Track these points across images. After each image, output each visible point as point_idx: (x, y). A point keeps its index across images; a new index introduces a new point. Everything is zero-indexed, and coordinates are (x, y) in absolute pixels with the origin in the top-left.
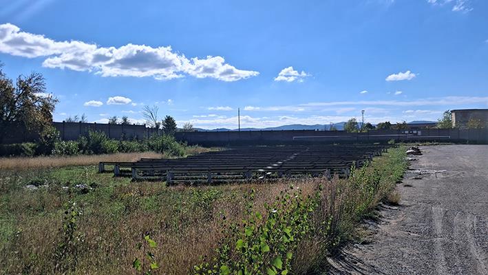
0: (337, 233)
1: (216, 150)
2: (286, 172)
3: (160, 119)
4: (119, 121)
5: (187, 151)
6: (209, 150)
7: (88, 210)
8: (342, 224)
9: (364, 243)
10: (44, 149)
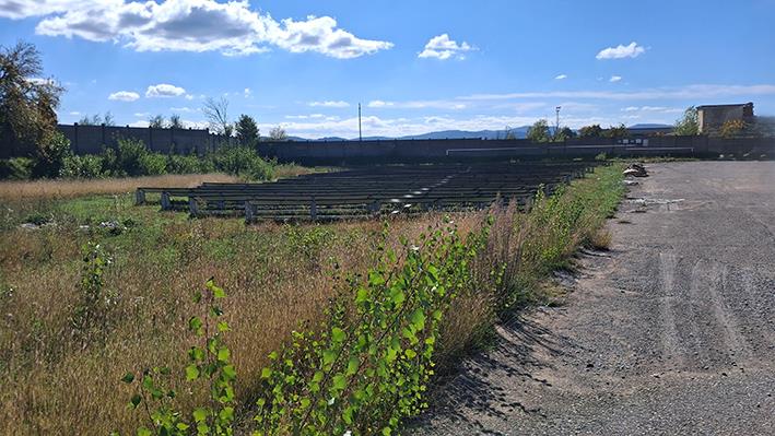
1: (325, 170)
2: (434, 202)
3: (233, 120)
4: (167, 124)
5: (277, 172)
6: (312, 171)
8: (520, 278)
9: (553, 305)
10: (47, 168)
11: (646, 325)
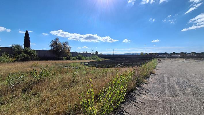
0: (138, 81)
1: (108, 59)
2: (125, 65)
3: (95, 52)
4: (85, 52)
5: (101, 60)
6: (106, 59)
7: (78, 73)
8: (140, 78)
9: (145, 83)
10: (68, 59)
11: (162, 88)
